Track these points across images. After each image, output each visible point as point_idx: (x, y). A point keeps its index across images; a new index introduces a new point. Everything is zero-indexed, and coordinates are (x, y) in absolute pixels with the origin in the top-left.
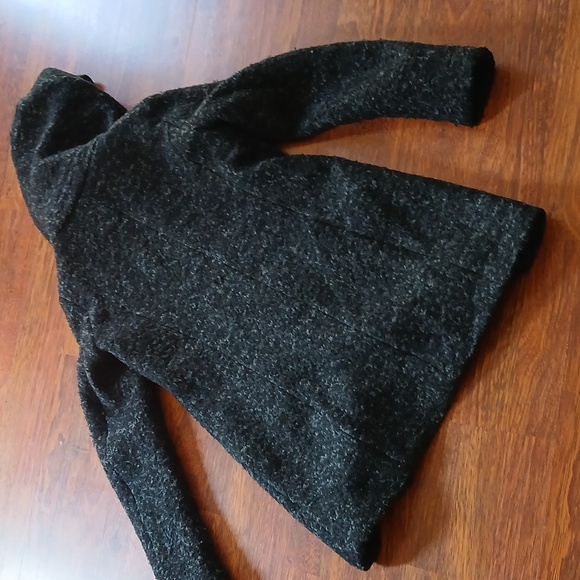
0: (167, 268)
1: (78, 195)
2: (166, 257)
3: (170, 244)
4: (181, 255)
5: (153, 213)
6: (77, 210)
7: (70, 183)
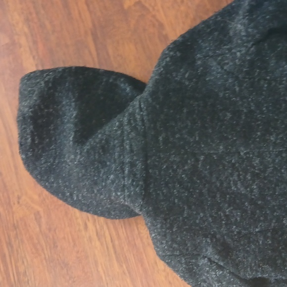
0: (265, 178)
1: (146, 157)
2: (259, 169)
3: (258, 157)
4: (274, 161)
5: (227, 138)
6: (150, 171)
7: (132, 151)
